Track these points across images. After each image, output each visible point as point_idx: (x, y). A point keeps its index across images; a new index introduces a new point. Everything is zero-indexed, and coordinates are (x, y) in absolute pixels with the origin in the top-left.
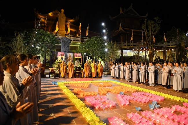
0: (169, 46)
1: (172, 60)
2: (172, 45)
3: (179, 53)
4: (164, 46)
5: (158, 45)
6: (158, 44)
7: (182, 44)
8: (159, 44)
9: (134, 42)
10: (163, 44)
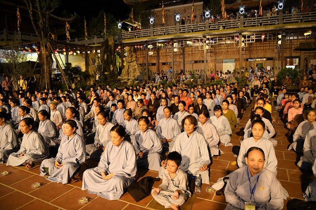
0: (94, 44)
1: (94, 69)
2: (98, 43)
3: (106, 56)
4: (86, 45)
5: (77, 42)
6: (76, 40)
7: (110, 41)
8: (78, 40)
9: (22, 34)
10: (84, 39)
